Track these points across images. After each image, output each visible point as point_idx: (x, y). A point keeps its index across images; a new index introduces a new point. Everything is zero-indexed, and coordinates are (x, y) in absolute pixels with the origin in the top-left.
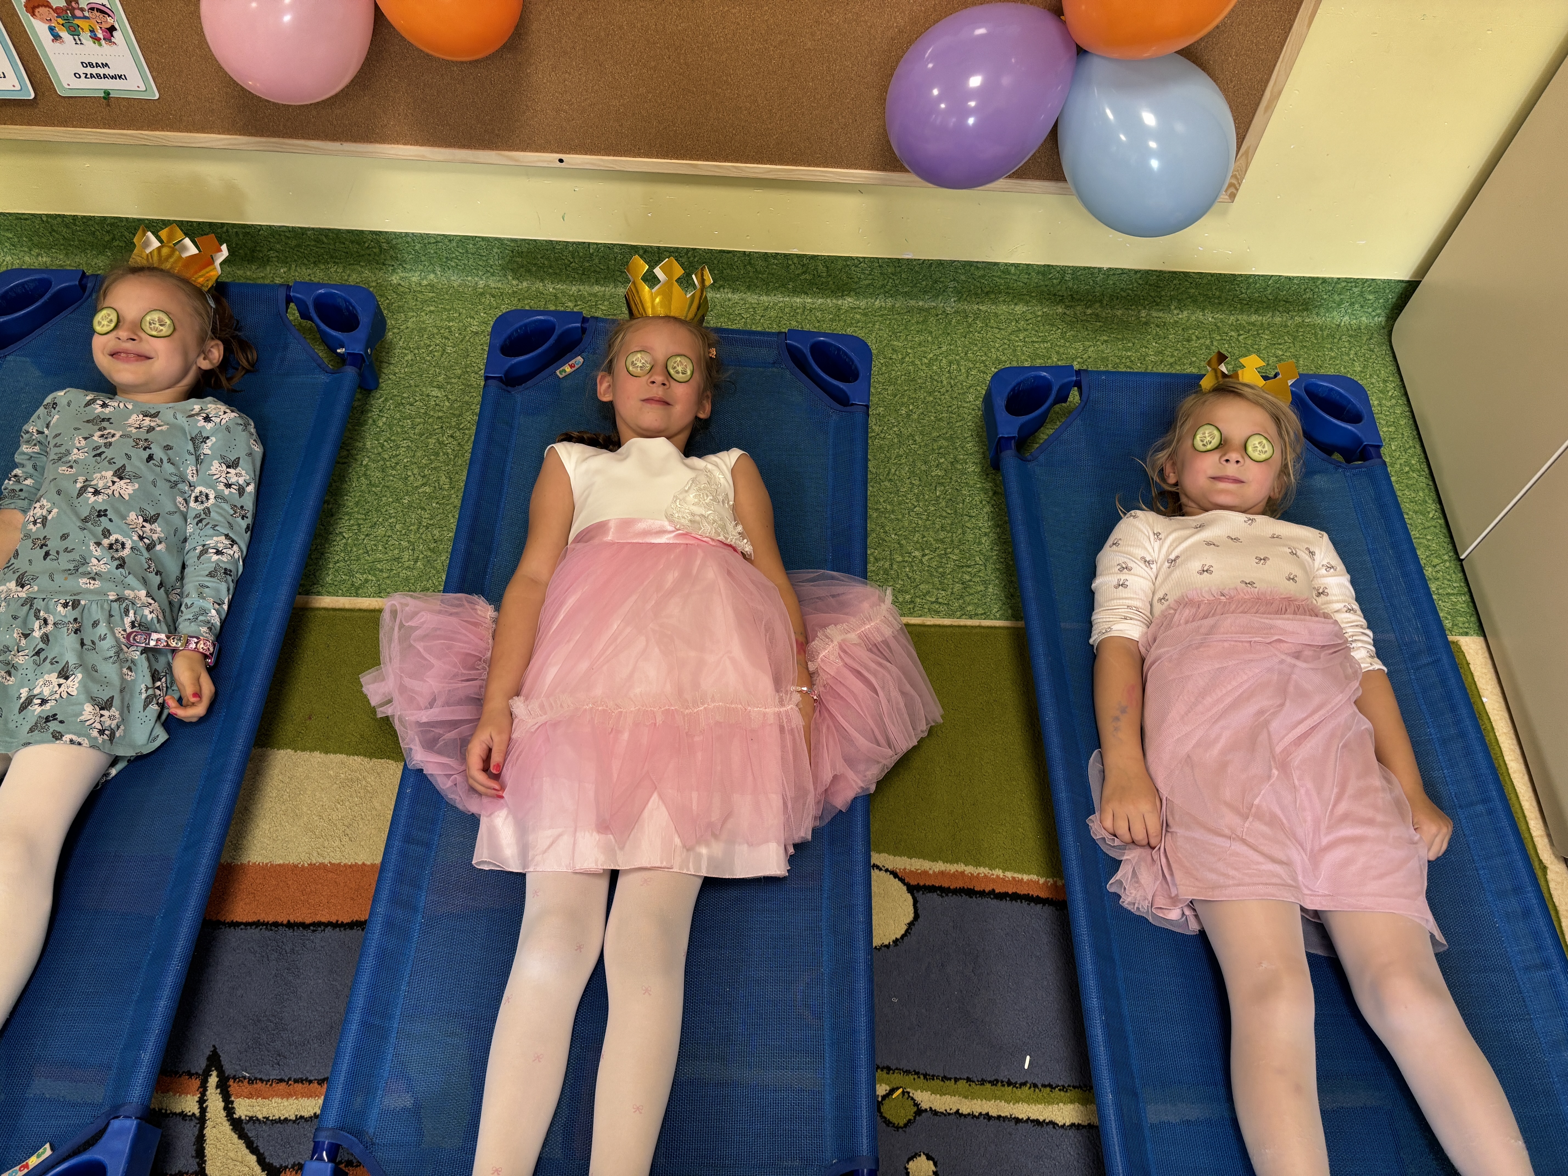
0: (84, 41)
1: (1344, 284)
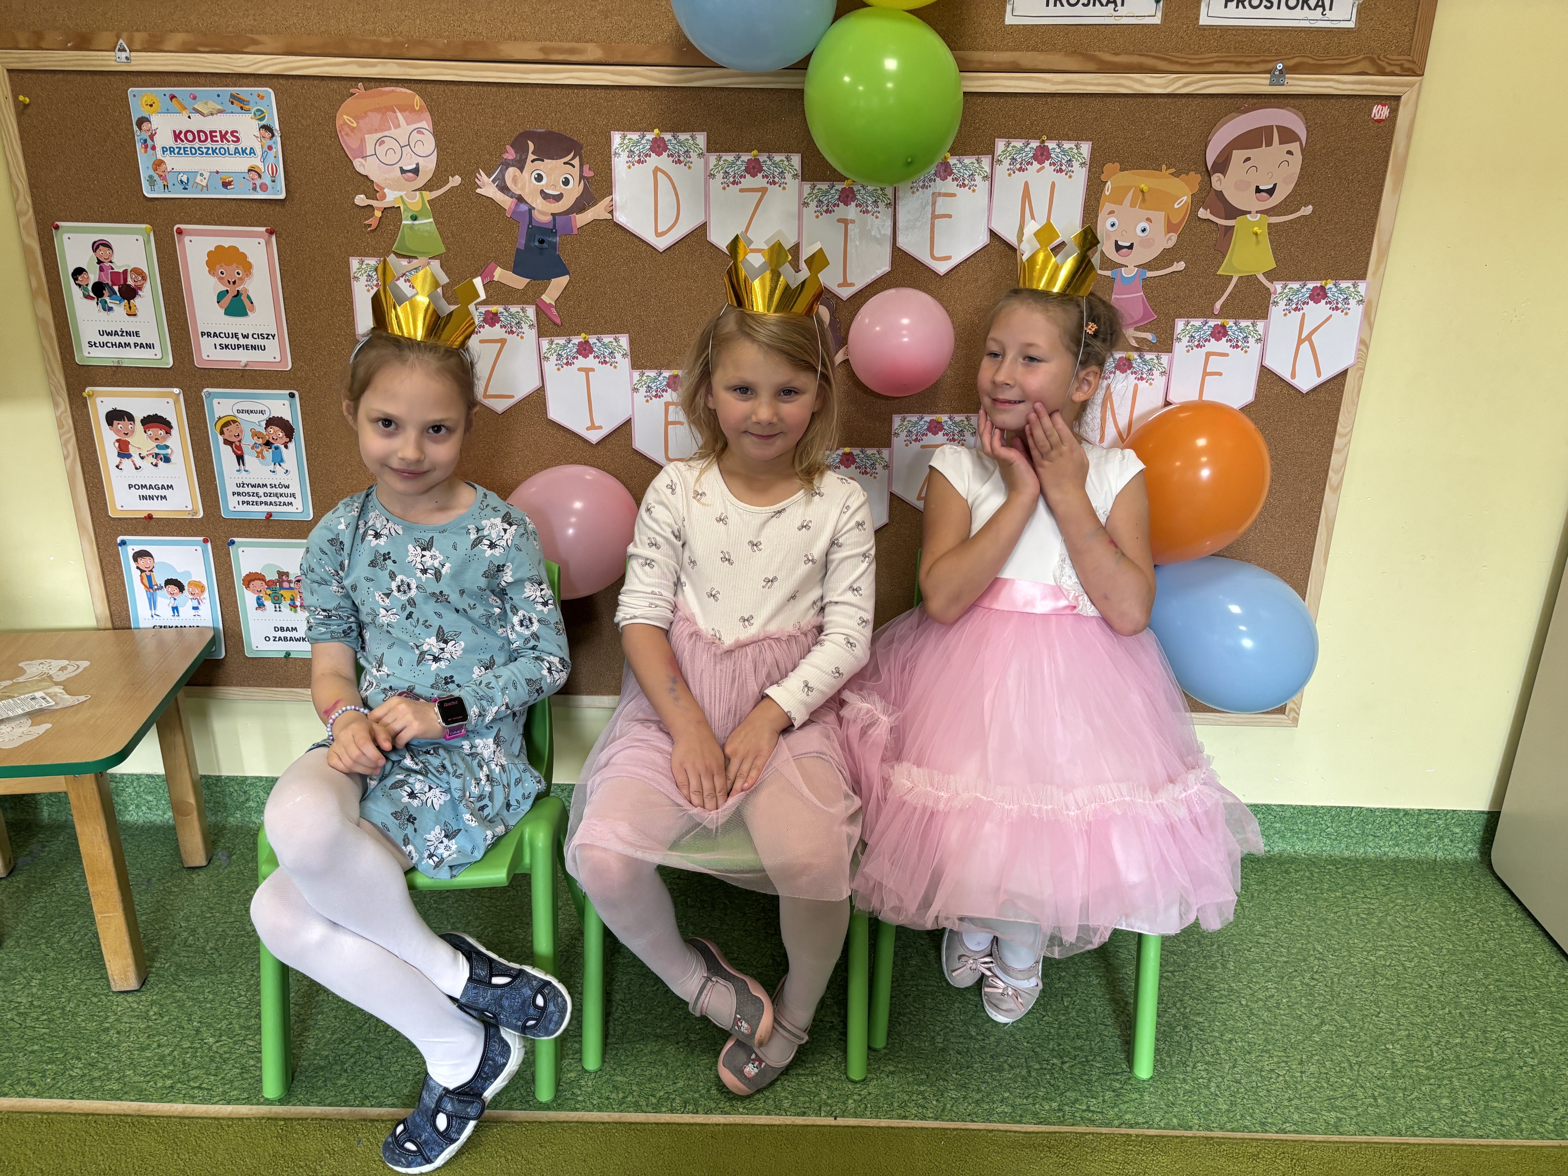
0: (283, 609)
1: (1427, 816)
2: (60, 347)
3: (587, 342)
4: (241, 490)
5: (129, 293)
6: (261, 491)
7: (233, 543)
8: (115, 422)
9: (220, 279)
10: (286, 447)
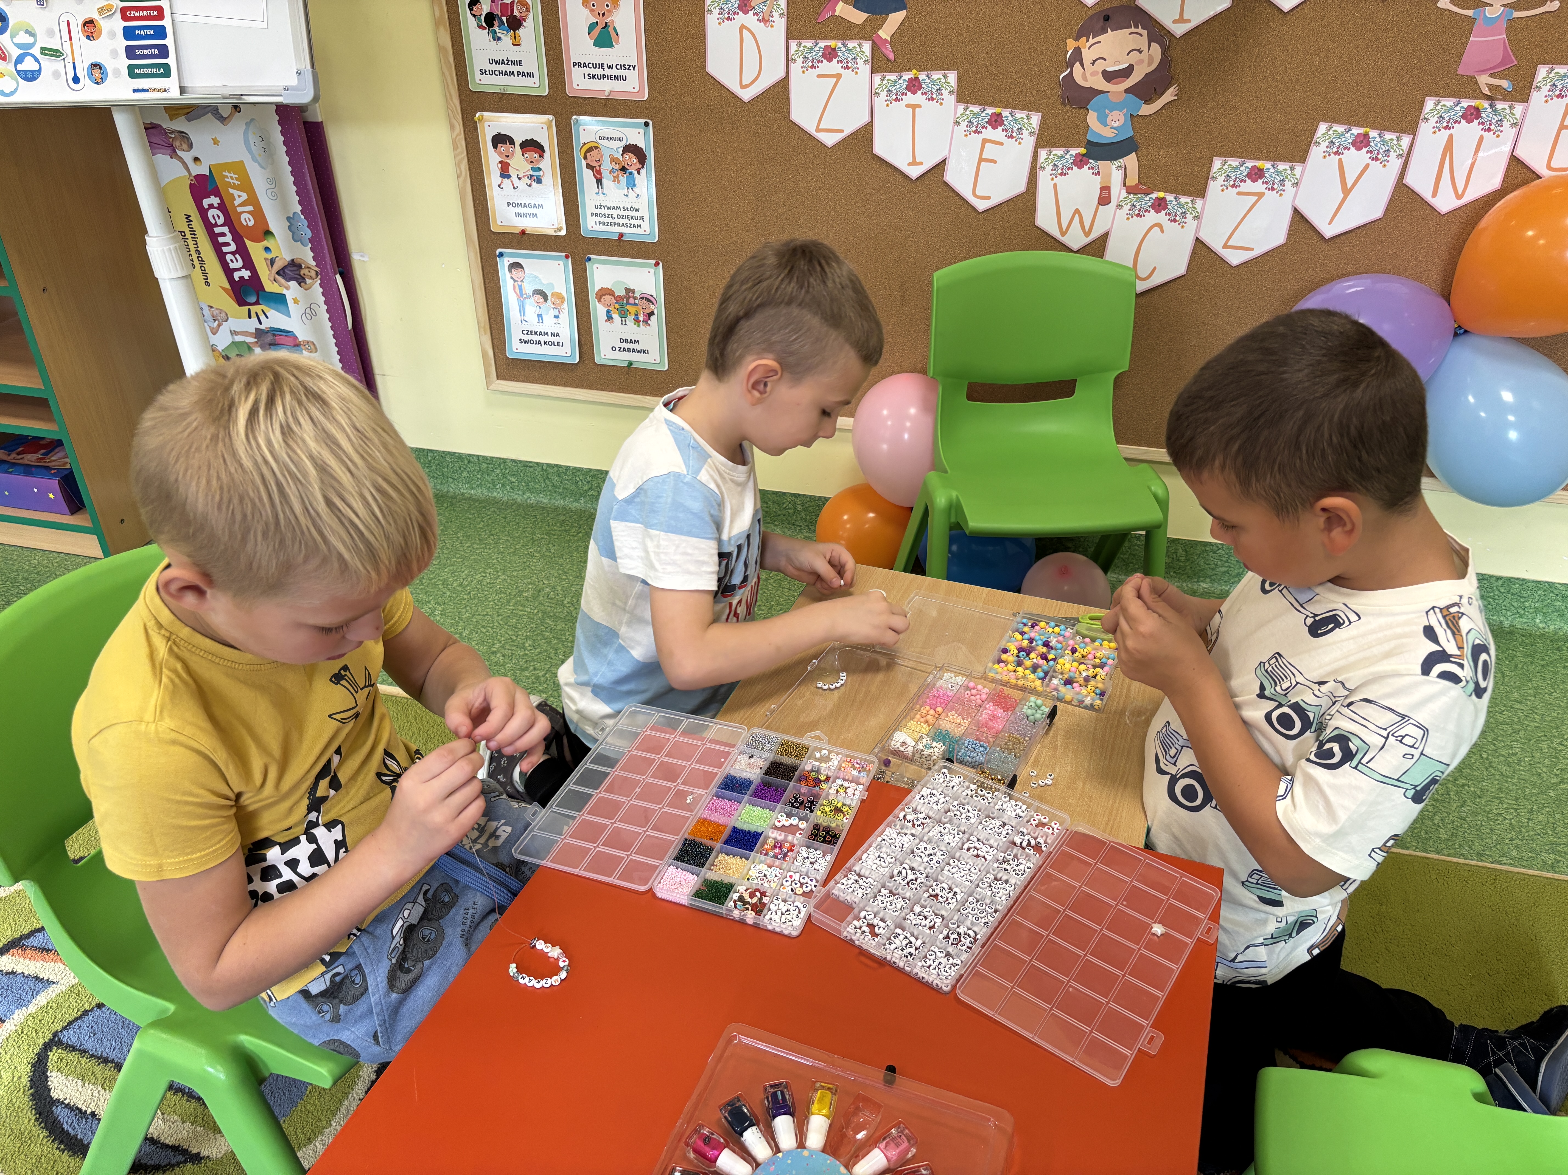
2: (457, 74)
3: (917, 79)
4: (598, 211)
5: (515, 24)
6: (615, 213)
7: (590, 259)
8: (499, 145)
9: (592, 11)
10: (639, 173)
